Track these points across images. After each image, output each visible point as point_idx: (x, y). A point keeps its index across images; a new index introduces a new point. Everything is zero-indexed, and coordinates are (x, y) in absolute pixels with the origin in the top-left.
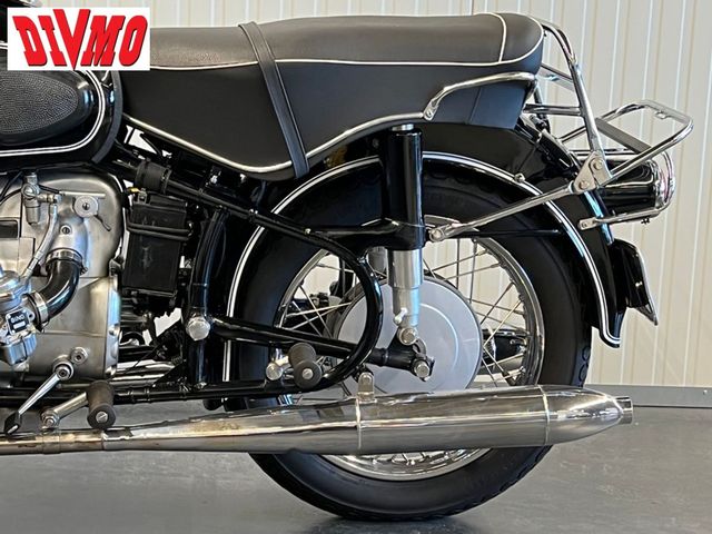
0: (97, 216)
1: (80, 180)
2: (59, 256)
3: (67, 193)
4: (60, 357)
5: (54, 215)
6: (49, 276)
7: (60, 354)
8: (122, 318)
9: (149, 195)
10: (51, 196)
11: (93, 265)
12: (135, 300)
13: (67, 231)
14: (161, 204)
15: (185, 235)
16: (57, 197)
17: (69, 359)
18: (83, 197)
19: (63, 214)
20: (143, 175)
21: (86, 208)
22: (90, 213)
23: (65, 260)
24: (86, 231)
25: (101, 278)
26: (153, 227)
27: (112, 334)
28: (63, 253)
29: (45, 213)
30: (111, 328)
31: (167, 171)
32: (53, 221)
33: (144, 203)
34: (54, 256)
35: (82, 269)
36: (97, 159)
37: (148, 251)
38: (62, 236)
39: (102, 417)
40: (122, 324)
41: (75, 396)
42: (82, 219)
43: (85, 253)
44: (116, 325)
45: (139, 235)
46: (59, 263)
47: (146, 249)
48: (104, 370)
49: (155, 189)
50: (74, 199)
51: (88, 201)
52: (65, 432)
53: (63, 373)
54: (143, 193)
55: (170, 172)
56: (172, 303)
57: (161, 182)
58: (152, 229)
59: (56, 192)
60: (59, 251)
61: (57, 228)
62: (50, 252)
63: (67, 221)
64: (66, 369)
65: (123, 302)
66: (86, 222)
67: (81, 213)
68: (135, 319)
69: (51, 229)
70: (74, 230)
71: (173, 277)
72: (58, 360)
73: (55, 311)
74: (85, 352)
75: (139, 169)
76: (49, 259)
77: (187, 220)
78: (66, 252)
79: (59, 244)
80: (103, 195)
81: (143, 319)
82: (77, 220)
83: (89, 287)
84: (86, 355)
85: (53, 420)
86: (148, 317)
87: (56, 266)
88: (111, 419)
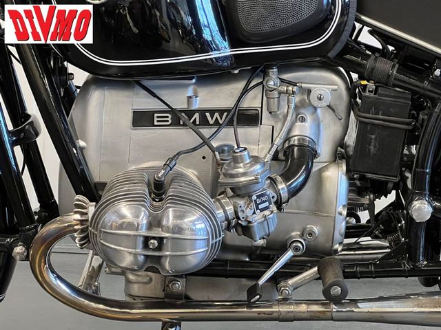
0: (329, 106)
1: (315, 74)
2: (296, 143)
3: (303, 85)
4: (293, 234)
5: (292, 105)
6: (287, 160)
7: (293, 231)
8: (349, 199)
9: (377, 87)
10: (290, 88)
11: (325, 150)
12: (358, 183)
13: (303, 120)
14: (386, 96)
15: (408, 124)
16: (295, 89)
17: (302, 235)
18: (317, 90)
19: (299, 105)
20: (373, 69)
21: (320, 99)
22: (324, 103)
23: (301, 146)
24: (319, 119)
25: (330, 163)
26: (380, 117)
27: (341, 214)
28: (299, 140)
29: (284, 104)
30: (340, 209)
31: (394, 66)
32: (291, 111)
33: (372, 95)
34: (291, 143)
35: (315, 154)
36: (332, 54)
37: (376, 139)
38: (298, 124)
39: (337, 290)
40: (349, 204)
41: (306, 270)
42: (315, 108)
43: (318, 139)
44: (344, 206)
45: (367, 123)
46: (296, 149)
47: (373, 137)
48: (332, 246)
49: (383, 82)
50: (309, 91)
51: (322, 92)
52: (299, 302)
53: (296, 249)
54: (371, 86)
55: (397, 66)
56: (390, 185)
57: (389, 76)
58: (379, 118)
59: (294, 84)
60: (296, 138)
61: (294, 116)
62: (288, 139)
63: (302, 111)
64: (299, 245)
65: (350, 185)
66: (319, 111)
67: (315, 103)
68: (358, 200)
69: (289, 118)
70: (309, 118)
71: (397, 163)
72: (291, 237)
73: (294, 193)
74: (316, 229)
75: (369, 64)
76: (286, 145)
77: (411, 110)
78: (302, 139)
79: (296, 132)
80: (336, 87)
81: (366, 200)
82: (311, 109)
83: (321, 171)
84: (317, 232)
85: (288, 291)
86: (370, 199)
87: (293, 151)
88: (344, 292)
